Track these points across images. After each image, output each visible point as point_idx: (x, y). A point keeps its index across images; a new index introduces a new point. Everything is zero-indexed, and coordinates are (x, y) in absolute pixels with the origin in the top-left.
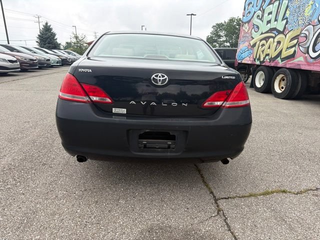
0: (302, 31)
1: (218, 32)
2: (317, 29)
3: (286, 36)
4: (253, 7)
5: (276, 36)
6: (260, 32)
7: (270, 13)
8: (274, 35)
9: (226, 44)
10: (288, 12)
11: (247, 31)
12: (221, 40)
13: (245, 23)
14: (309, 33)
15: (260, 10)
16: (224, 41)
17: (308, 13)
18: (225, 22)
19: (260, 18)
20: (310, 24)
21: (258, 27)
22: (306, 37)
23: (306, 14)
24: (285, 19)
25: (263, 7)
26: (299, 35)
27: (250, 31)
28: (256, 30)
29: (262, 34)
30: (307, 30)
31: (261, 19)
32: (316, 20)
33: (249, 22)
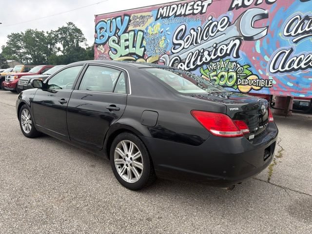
0: (160, 57)
1: (15, 43)
2: (172, 58)
3: (146, 61)
4: (106, 31)
5: (136, 59)
6: (119, 54)
7: (127, 40)
8: (134, 59)
9: (27, 55)
10: (144, 42)
11: (103, 52)
12: (21, 51)
13: (100, 44)
14: (166, 60)
15: (115, 35)
16: (25, 53)
17: (163, 45)
18: (22, 33)
19: (117, 42)
20: (165, 54)
21: (116, 50)
22: (164, 62)
23: (161, 46)
24: (143, 47)
25: (119, 34)
26: (158, 61)
27: (107, 52)
28: (115, 52)
29: (121, 56)
30: (163, 58)
31: (118, 44)
32: (170, 51)
33: (104, 44)
